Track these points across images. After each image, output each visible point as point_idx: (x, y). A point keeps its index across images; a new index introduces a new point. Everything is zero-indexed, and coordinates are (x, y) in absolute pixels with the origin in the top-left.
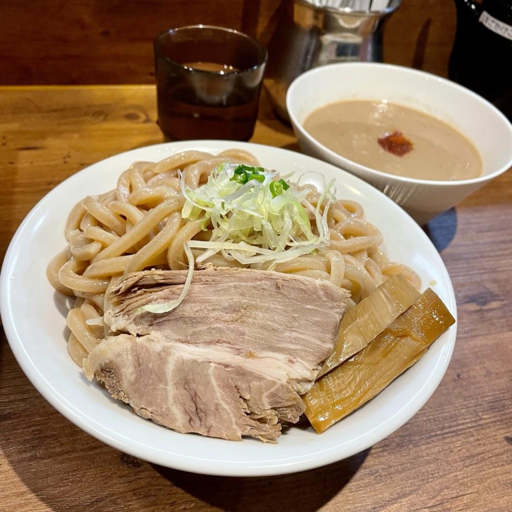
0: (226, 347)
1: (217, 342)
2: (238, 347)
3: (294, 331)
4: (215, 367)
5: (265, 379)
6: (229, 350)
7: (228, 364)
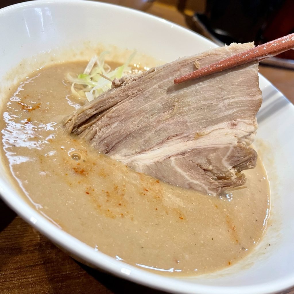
0: (176, 139)
1: (168, 139)
2: (185, 135)
3: (226, 99)
4: (176, 159)
5: (219, 148)
6: (180, 140)
7: (184, 152)
